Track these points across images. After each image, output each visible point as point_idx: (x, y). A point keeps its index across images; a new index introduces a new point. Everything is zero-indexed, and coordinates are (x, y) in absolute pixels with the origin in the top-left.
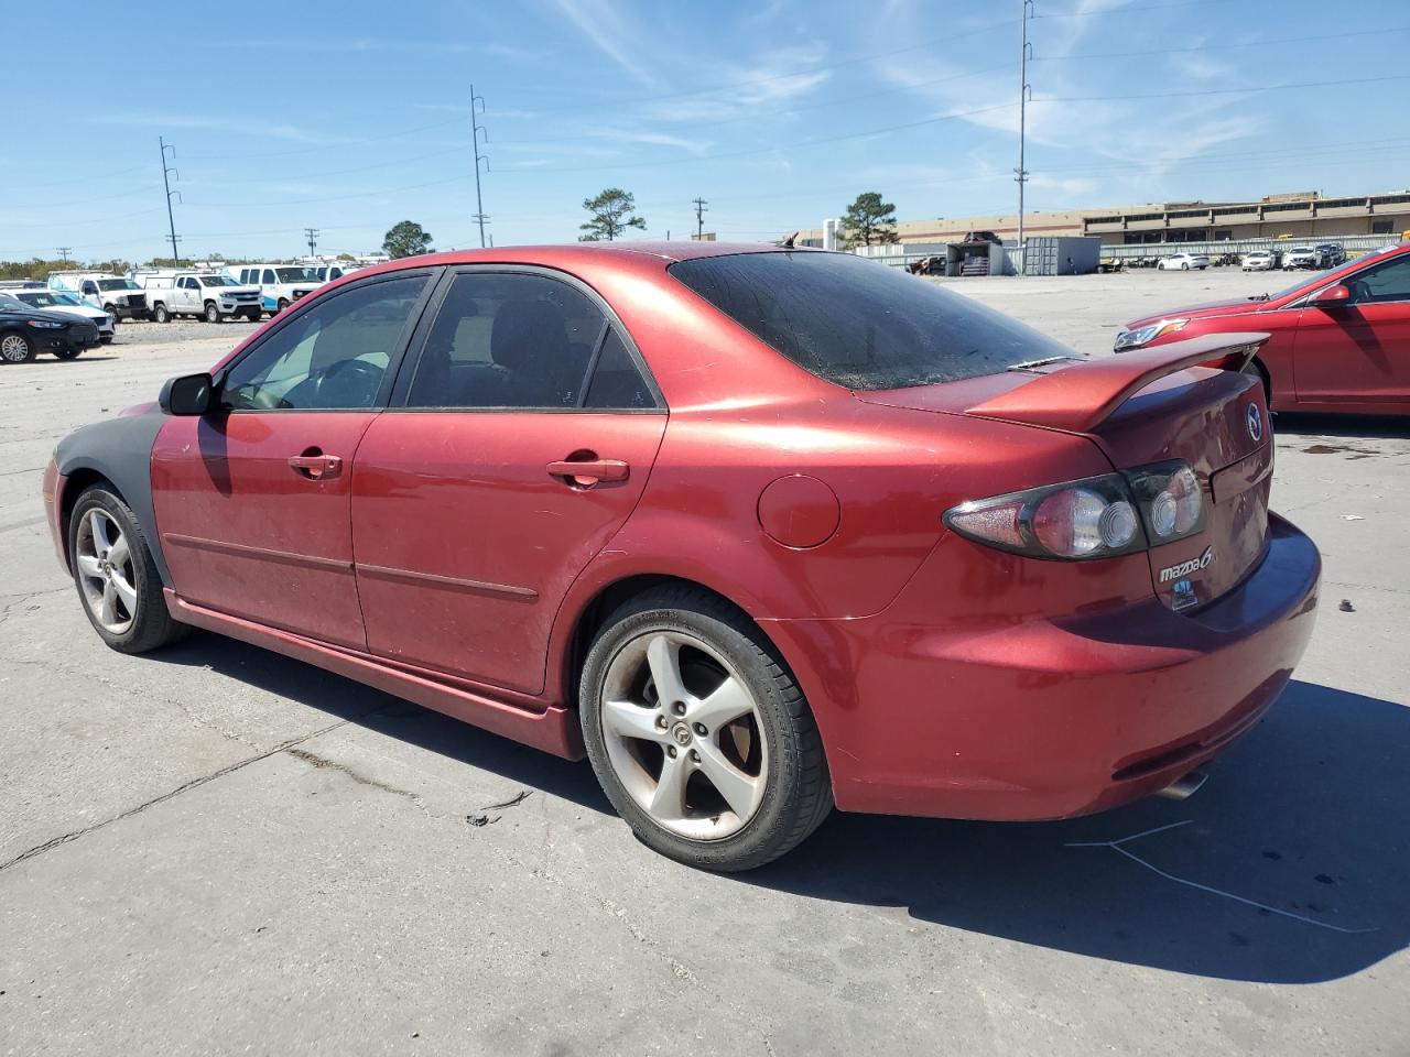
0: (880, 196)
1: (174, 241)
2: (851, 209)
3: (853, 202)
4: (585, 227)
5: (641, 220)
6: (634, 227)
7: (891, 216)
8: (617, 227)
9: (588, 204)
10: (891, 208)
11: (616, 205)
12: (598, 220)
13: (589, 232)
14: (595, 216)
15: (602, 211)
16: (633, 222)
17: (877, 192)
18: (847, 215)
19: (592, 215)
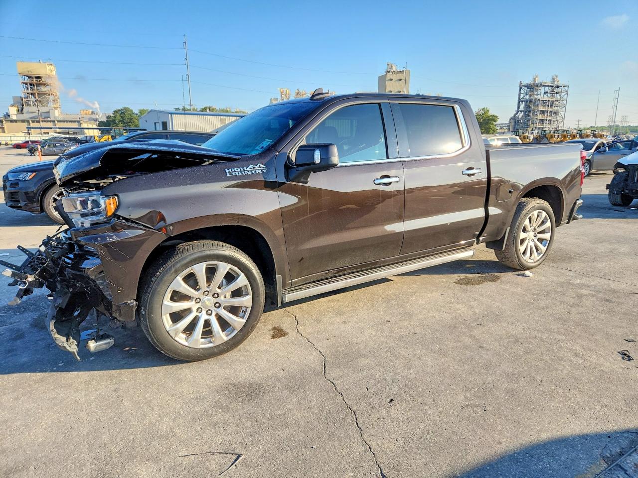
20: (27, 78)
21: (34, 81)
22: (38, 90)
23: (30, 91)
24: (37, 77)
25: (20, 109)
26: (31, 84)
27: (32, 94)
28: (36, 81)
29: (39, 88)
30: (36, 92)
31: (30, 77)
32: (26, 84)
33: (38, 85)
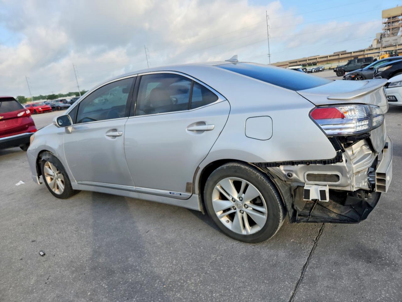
20: (387, 19)
21: (391, 20)
22: (392, 26)
23: (387, 28)
24: (394, 17)
25: (379, 41)
26: (389, 23)
27: (389, 29)
28: (392, 20)
29: (393, 24)
30: (391, 27)
31: (389, 18)
32: (385, 23)
33: (393, 22)
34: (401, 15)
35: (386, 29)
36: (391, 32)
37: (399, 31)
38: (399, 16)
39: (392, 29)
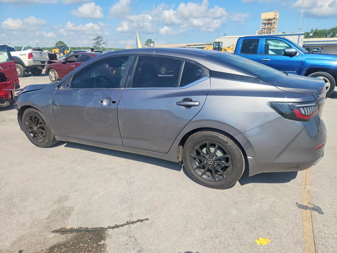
0: (151, 40)
1: (9, 44)
2: (146, 42)
3: (146, 41)
4: (94, 44)
5: (105, 43)
6: (104, 44)
7: (154, 44)
8: (101, 44)
9: (94, 39)
10: (154, 42)
11: (100, 39)
12: (96, 43)
13: (95, 45)
14: (96, 42)
15: (97, 41)
16: (104, 43)
17: (151, 39)
18: (146, 43)
19: (95, 42)
20: (265, 21)
21: (267, 22)
22: (267, 26)
23: (264, 27)
24: (269, 20)
26: (265, 24)
29: (268, 25)
30: (266, 27)
32: (263, 24)
33: (268, 24)
34: (273, 19)
35: (263, 29)
36: (266, 31)
37: (271, 31)
38: (272, 19)
39: (267, 28)
